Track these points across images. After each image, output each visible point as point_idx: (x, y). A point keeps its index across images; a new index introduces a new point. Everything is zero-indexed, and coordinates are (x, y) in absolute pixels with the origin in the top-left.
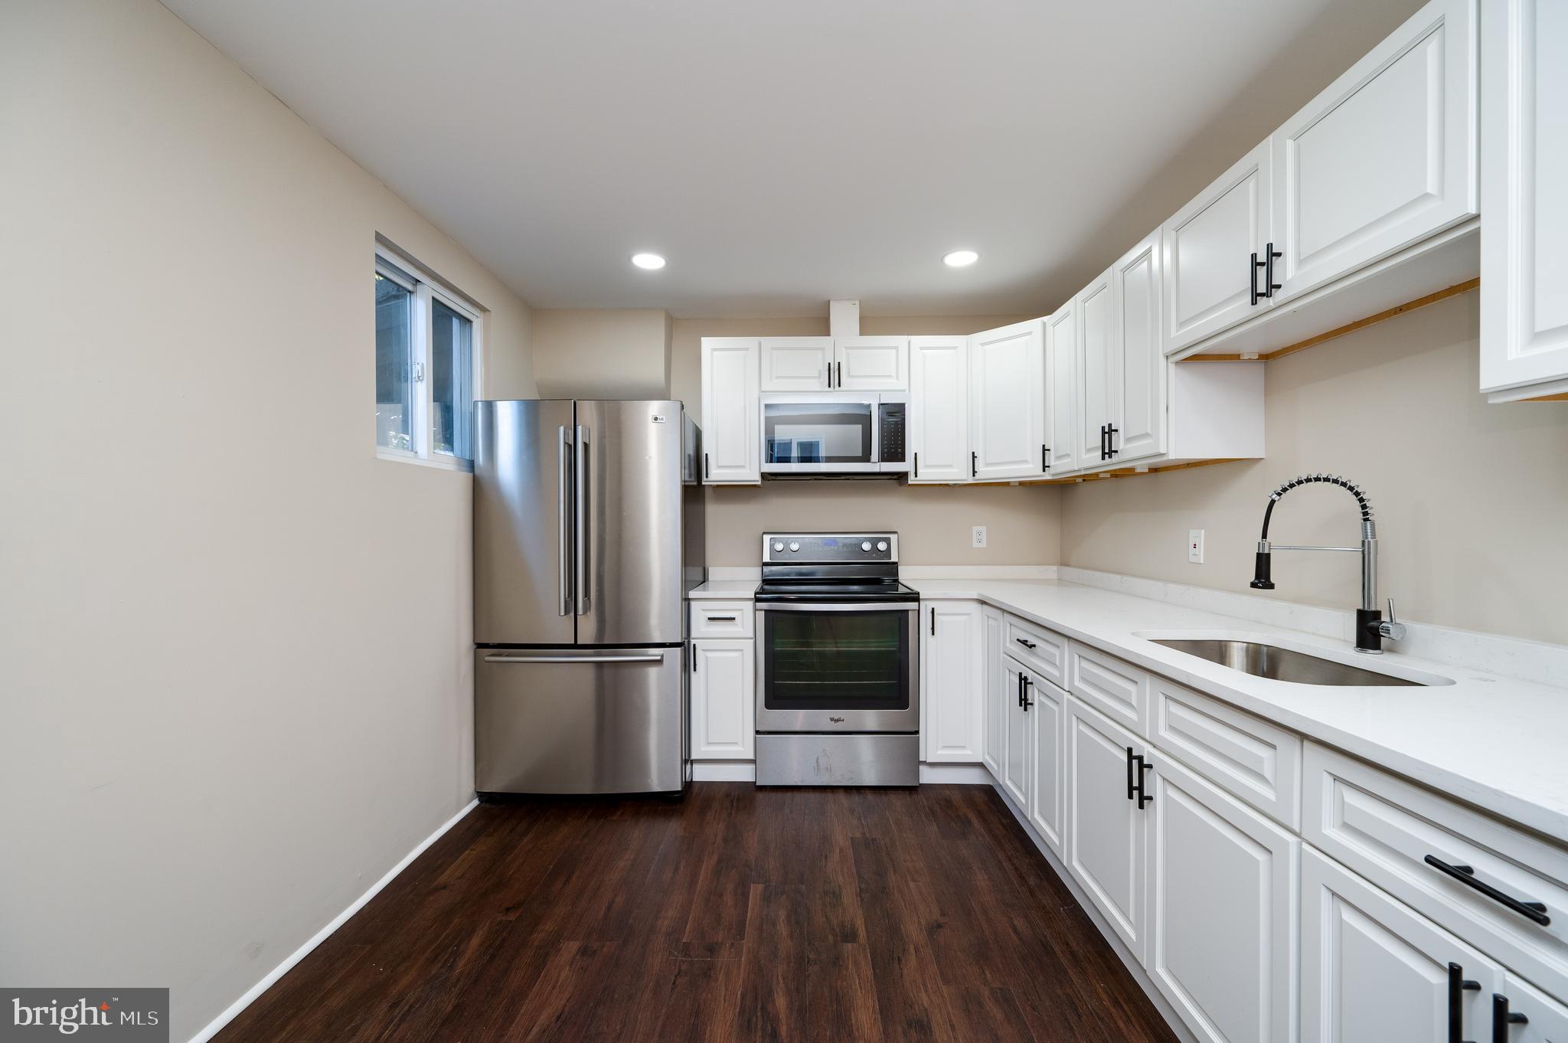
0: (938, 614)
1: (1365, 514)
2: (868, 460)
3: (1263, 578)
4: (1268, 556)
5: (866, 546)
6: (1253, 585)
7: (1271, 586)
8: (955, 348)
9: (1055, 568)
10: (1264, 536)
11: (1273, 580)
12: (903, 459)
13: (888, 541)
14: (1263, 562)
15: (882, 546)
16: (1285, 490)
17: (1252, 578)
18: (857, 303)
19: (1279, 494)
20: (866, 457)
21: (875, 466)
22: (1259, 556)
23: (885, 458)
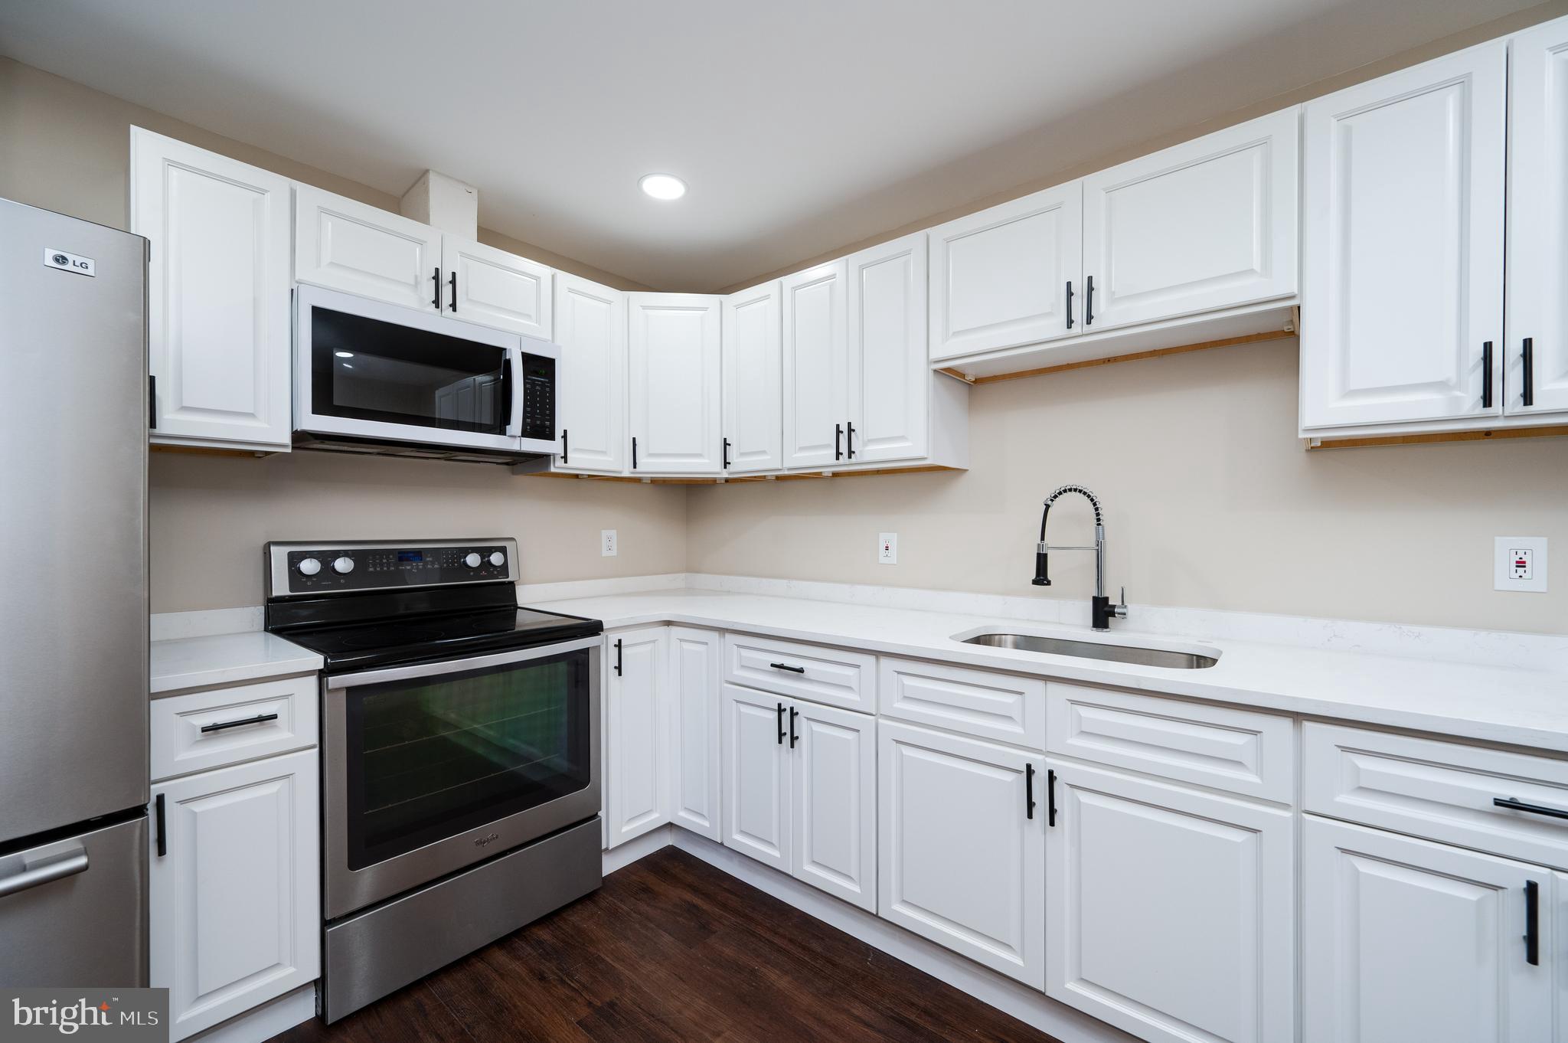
0: (626, 646)
1: (1098, 520)
2: (503, 432)
3: (1041, 577)
4: (1045, 555)
5: (473, 560)
6: (1035, 582)
7: (1049, 583)
8: (609, 302)
9: (683, 575)
10: (1043, 538)
11: (1049, 578)
12: (551, 437)
13: (503, 550)
14: (1042, 560)
15: (496, 559)
16: (1055, 497)
17: (1034, 577)
18: (475, 193)
19: (1052, 500)
20: (499, 425)
21: (512, 439)
22: (1039, 555)
23: (529, 432)
